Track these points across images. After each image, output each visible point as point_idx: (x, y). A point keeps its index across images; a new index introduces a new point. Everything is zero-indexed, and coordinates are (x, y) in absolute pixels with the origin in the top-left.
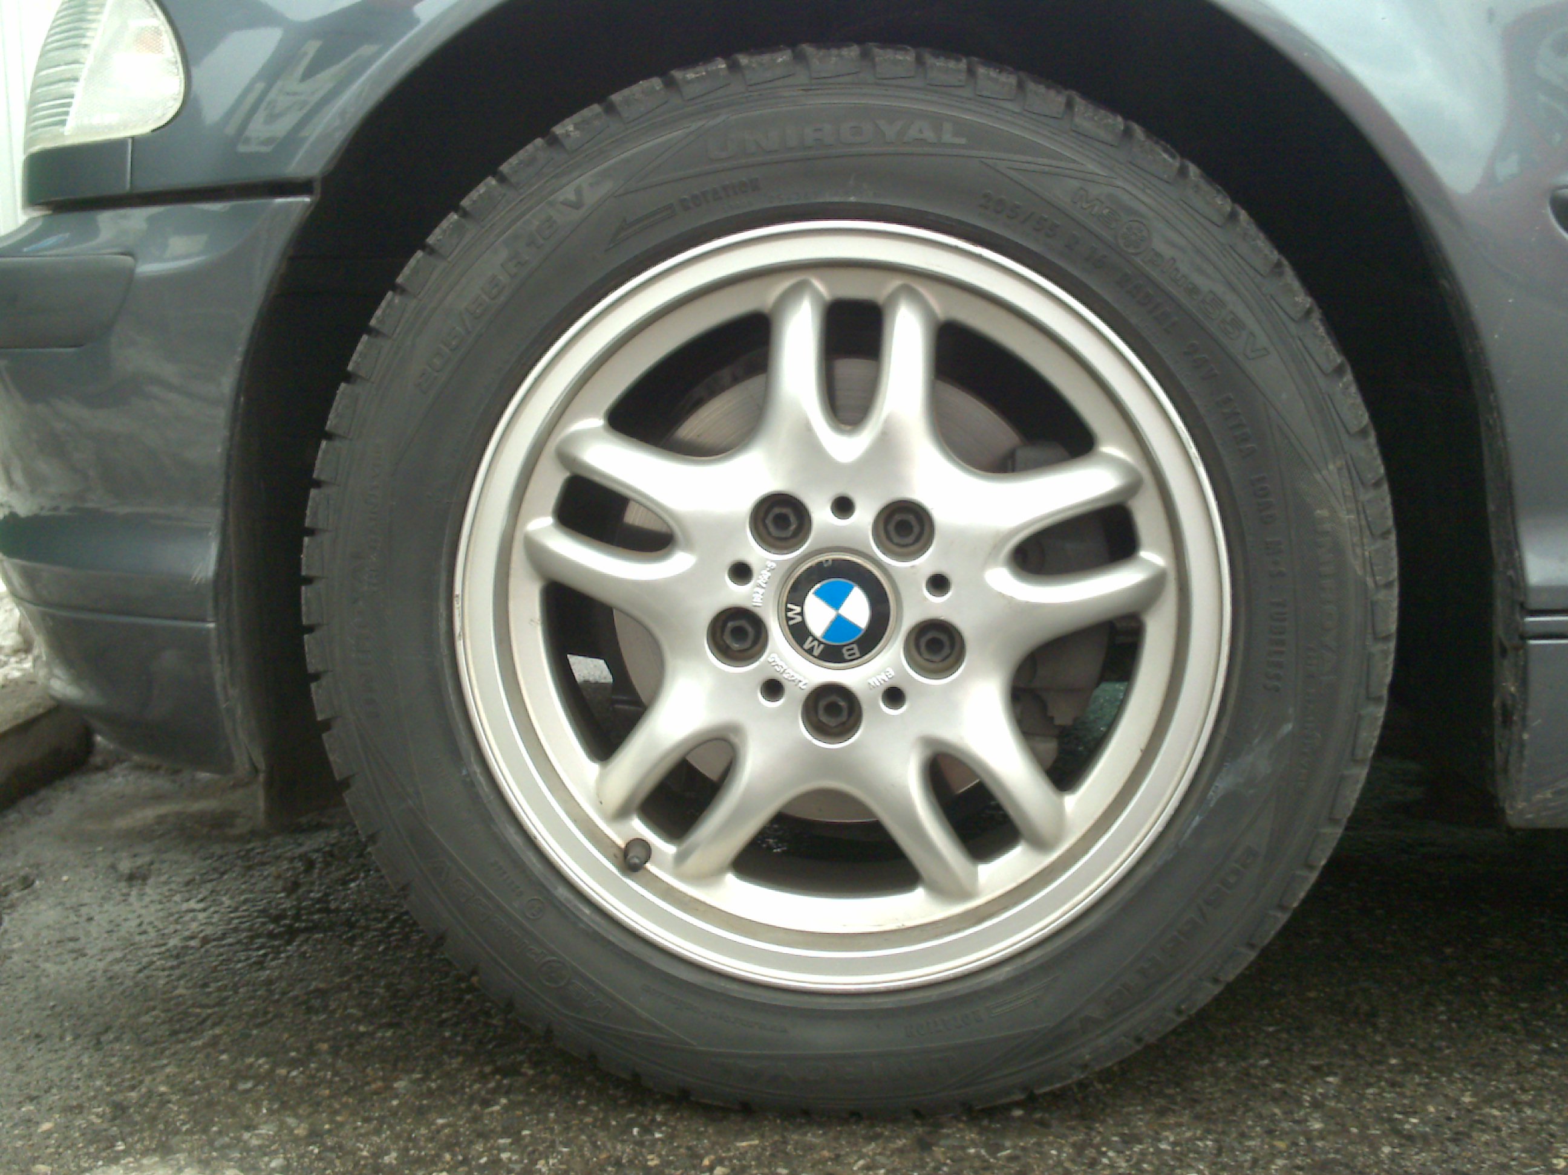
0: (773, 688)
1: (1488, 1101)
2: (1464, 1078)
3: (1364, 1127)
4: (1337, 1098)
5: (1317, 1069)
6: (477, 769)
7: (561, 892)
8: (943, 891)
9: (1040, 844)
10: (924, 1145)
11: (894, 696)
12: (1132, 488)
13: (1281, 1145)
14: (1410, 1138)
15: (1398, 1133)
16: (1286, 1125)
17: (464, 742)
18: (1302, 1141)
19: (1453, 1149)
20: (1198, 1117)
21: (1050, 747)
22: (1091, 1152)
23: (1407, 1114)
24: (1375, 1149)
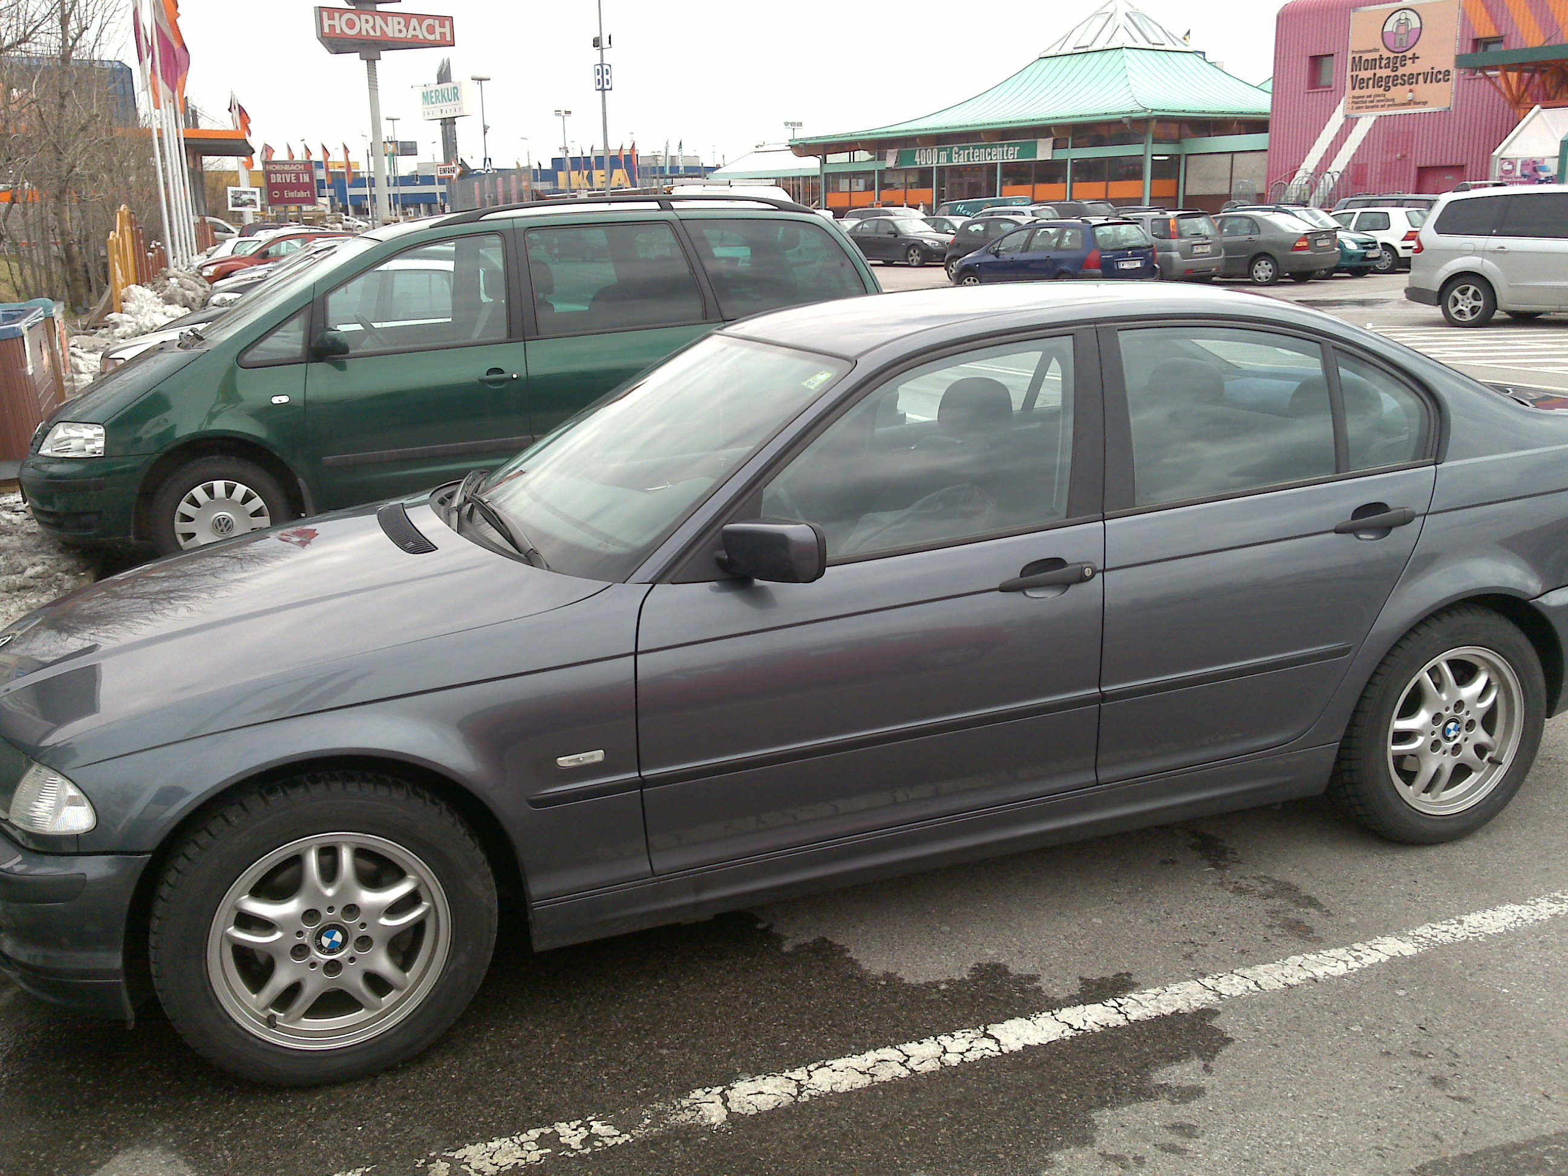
0: (313, 965)
1: (536, 1027)
2: (531, 1020)
3: (501, 1046)
4: (494, 1036)
5: (488, 1026)
6: (220, 1009)
7: (251, 1038)
8: (371, 1008)
9: (400, 989)
10: (374, 1085)
11: (352, 959)
12: (419, 886)
13: (478, 1058)
14: (514, 1047)
15: (510, 1045)
16: (479, 1050)
17: (215, 1002)
18: (484, 1056)
19: (525, 1048)
20: (454, 1054)
21: (400, 960)
22: (423, 1075)
23: (513, 1038)
24: (504, 1053)
